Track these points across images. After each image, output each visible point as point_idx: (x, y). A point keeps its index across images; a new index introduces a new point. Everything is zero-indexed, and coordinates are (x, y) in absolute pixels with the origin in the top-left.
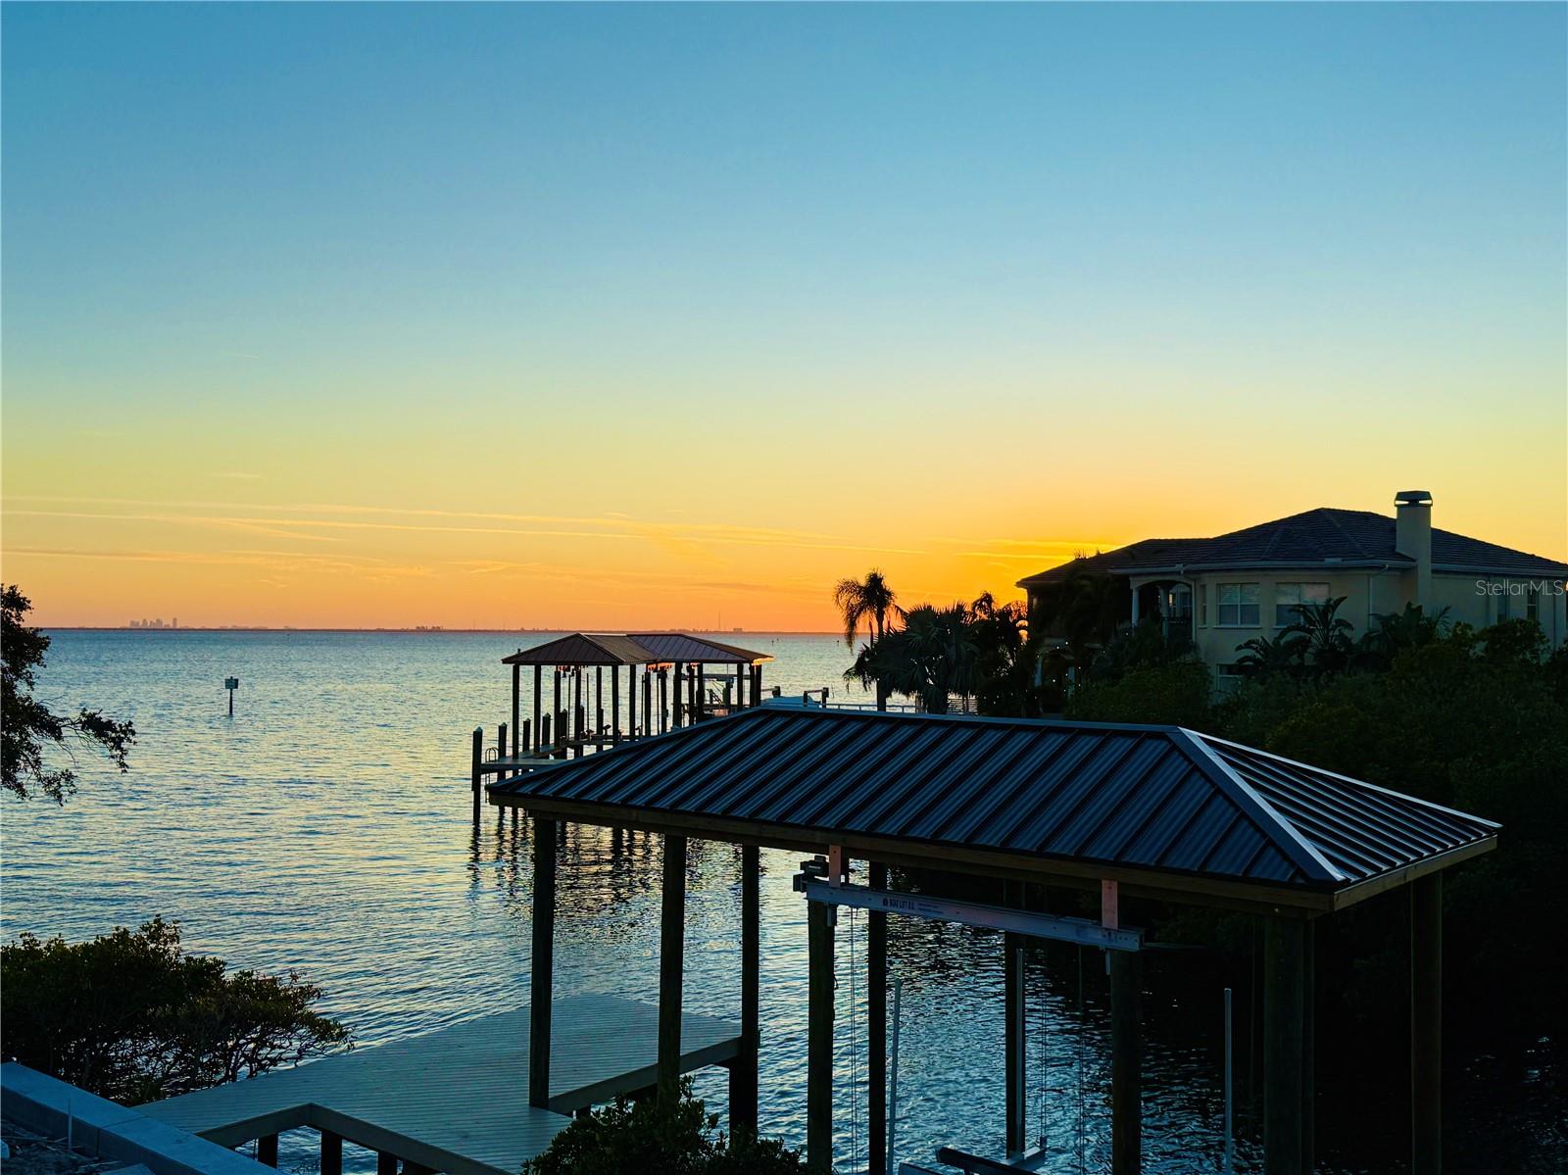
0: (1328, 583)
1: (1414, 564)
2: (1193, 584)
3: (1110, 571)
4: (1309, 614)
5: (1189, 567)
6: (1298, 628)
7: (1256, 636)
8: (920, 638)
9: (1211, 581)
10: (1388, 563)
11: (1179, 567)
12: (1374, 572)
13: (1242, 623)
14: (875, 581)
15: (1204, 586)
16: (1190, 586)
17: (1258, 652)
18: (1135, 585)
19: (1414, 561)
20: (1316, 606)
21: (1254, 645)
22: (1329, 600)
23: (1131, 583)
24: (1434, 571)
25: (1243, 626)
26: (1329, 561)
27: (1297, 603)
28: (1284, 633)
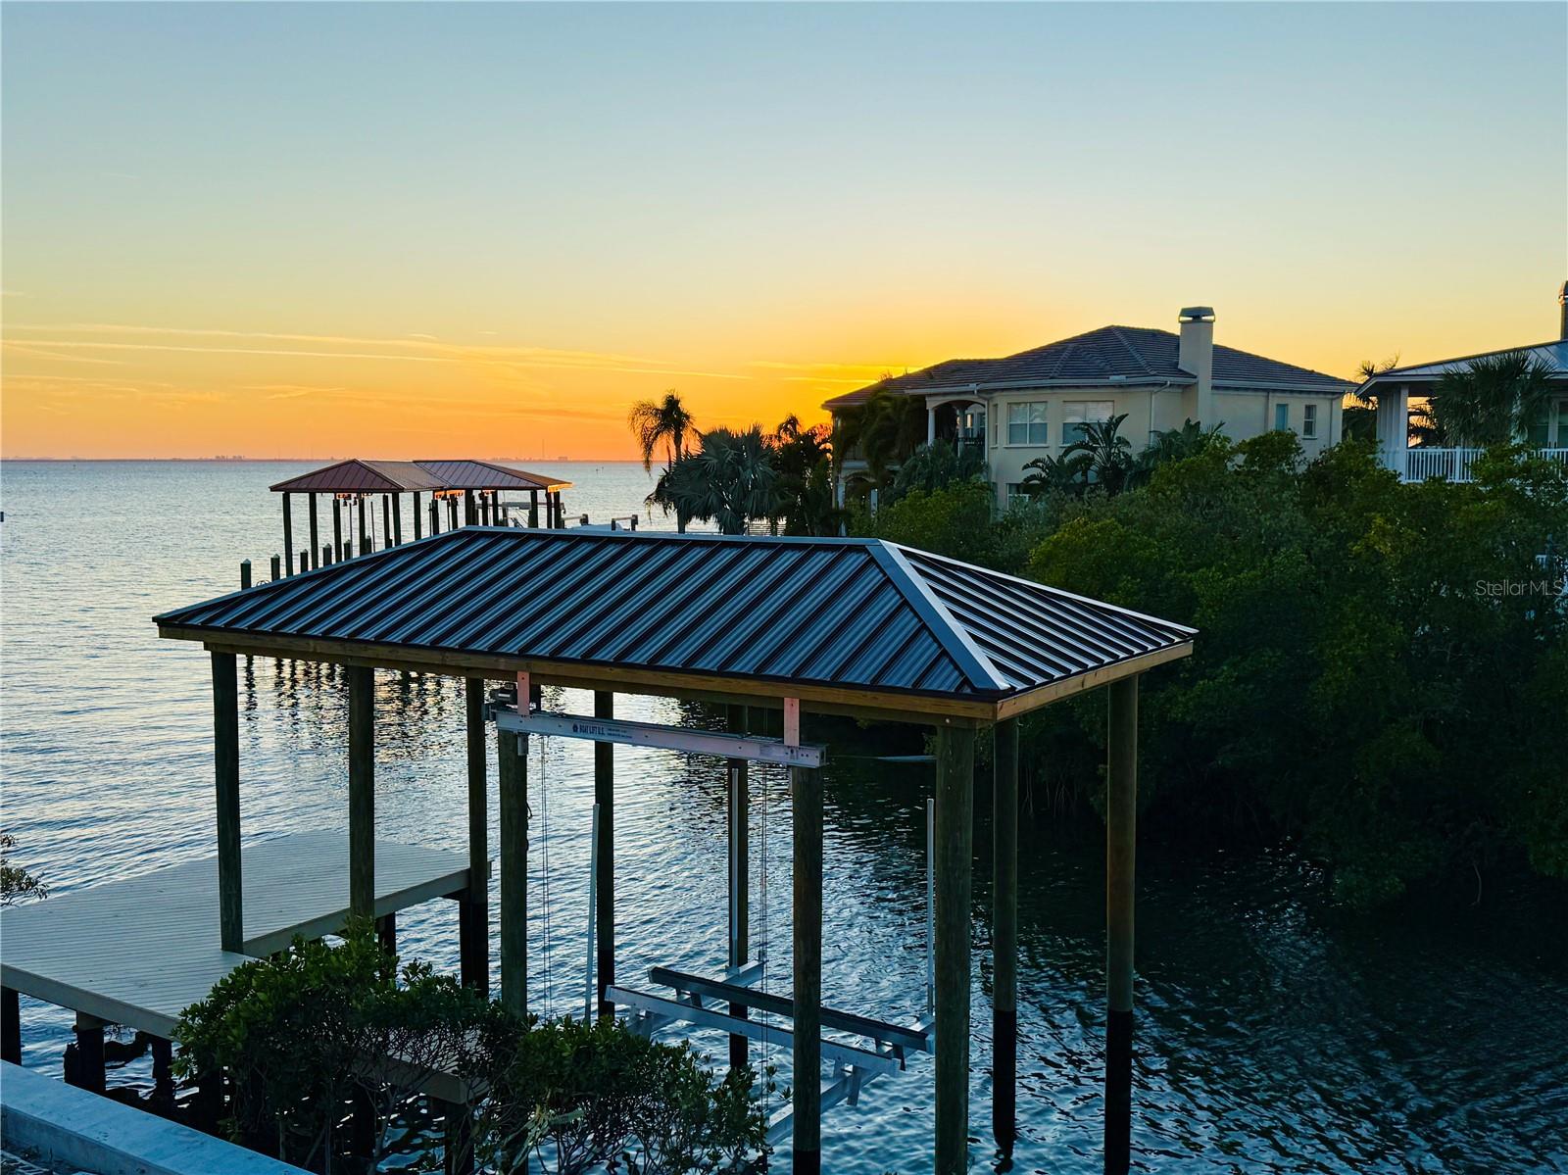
0: (1113, 401)
1: (1193, 381)
2: (986, 403)
3: (906, 391)
4: (1093, 432)
5: (983, 386)
6: (1083, 446)
7: (1042, 455)
8: (716, 461)
9: (1002, 401)
10: (1170, 380)
11: (973, 386)
12: (1156, 389)
13: (1030, 442)
14: (672, 403)
15: (996, 405)
16: (984, 406)
17: (1044, 471)
18: (931, 405)
19: (1195, 377)
20: (1099, 424)
21: (1041, 464)
22: (1112, 418)
23: (928, 404)
24: (1215, 388)
25: (1031, 445)
26: (1114, 378)
27: (1081, 421)
28: (1068, 451)
